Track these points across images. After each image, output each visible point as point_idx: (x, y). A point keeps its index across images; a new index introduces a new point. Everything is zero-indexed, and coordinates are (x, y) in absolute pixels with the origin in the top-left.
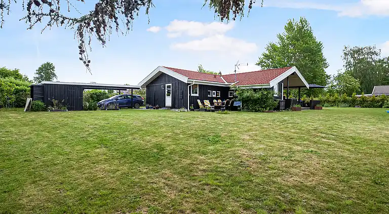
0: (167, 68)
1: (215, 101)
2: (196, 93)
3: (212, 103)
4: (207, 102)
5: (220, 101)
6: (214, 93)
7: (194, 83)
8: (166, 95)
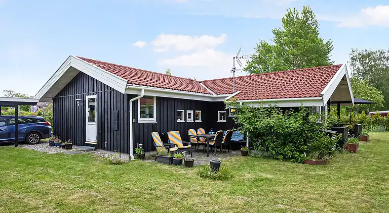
0: (88, 60)
1: (192, 132)
2: (151, 116)
3: (185, 138)
4: (175, 137)
5: (201, 131)
6: (190, 114)
7: (143, 94)
8: (87, 119)
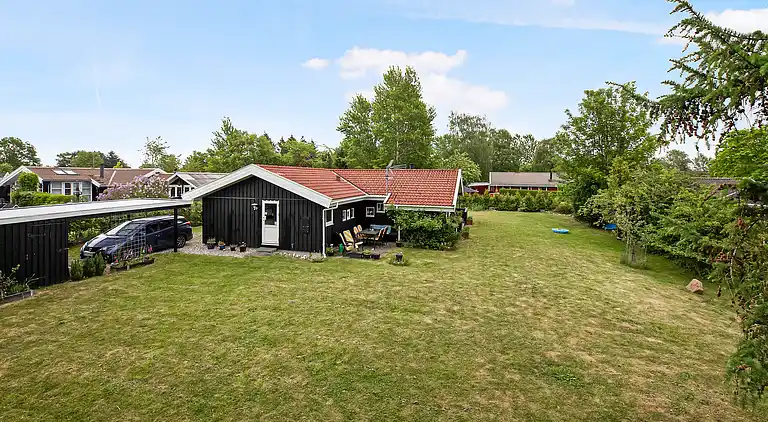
2: (330, 219)
4: (348, 235)
6: (348, 213)
8: (263, 222)
